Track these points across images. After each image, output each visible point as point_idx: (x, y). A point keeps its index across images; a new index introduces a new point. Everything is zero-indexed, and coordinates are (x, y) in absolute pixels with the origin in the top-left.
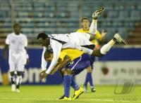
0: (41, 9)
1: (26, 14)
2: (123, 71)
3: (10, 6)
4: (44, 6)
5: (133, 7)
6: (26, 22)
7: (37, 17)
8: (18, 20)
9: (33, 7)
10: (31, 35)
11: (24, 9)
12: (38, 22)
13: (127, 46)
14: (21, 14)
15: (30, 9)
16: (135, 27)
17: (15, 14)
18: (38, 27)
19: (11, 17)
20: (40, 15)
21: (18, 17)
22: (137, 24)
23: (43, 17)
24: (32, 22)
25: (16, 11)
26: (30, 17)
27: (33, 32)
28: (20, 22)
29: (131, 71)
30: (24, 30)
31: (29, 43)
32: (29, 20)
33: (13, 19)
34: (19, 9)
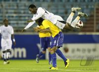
0: (23, 8)
1: (13, 11)
2: (78, 50)
3: (2, 6)
4: (25, 6)
5: (85, 7)
6: (13, 17)
7: (20, 13)
8: (7, 15)
9: (17, 6)
11: (11, 7)
12: (21, 17)
13: (81, 34)
14: (9, 11)
15: (16, 7)
16: (86, 20)
17: (5, 11)
18: (21, 20)
19: (2, 13)
20: (22, 12)
21: (7, 13)
22: (88, 18)
23: (24, 13)
24: (16, 17)
25: (6, 9)
26: (15, 13)
27: (17, 24)
28: (9, 17)
29: (84, 50)
30: (12, 22)
31: (14, 31)
32: (15, 15)
33: (4, 15)
34: (8, 7)
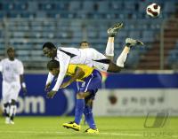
0: (40, 28)
1: (21, 34)
2: (133, 100)
3: (4, 25)
4: (43, 25)
5: (145, 27)
6: (21, 44)
7: (35, 37)
8: (12, 41)
9: (30, 26)
10: (27, 59)
11: (20, 28)
12: (35, 44)
13: (138, 72)
14: (16, 34)
15: (27, 28)
16: (148, 49)
17: (9, 34)
18: (36, 49)
19: (4, 37)
20: (38, 35)
21: (12, 37)
22: (150, 46)
23: (41, 37)
24: (28, 44)
25: (12, 31)
26: (26, 37)
27: (30, 55)
28: (15, 44)
29: (143, 101)
30: (20, 53)
31: (25, 68)
32: (25, 41)
33: (7, 40)
34: (14, 28)
